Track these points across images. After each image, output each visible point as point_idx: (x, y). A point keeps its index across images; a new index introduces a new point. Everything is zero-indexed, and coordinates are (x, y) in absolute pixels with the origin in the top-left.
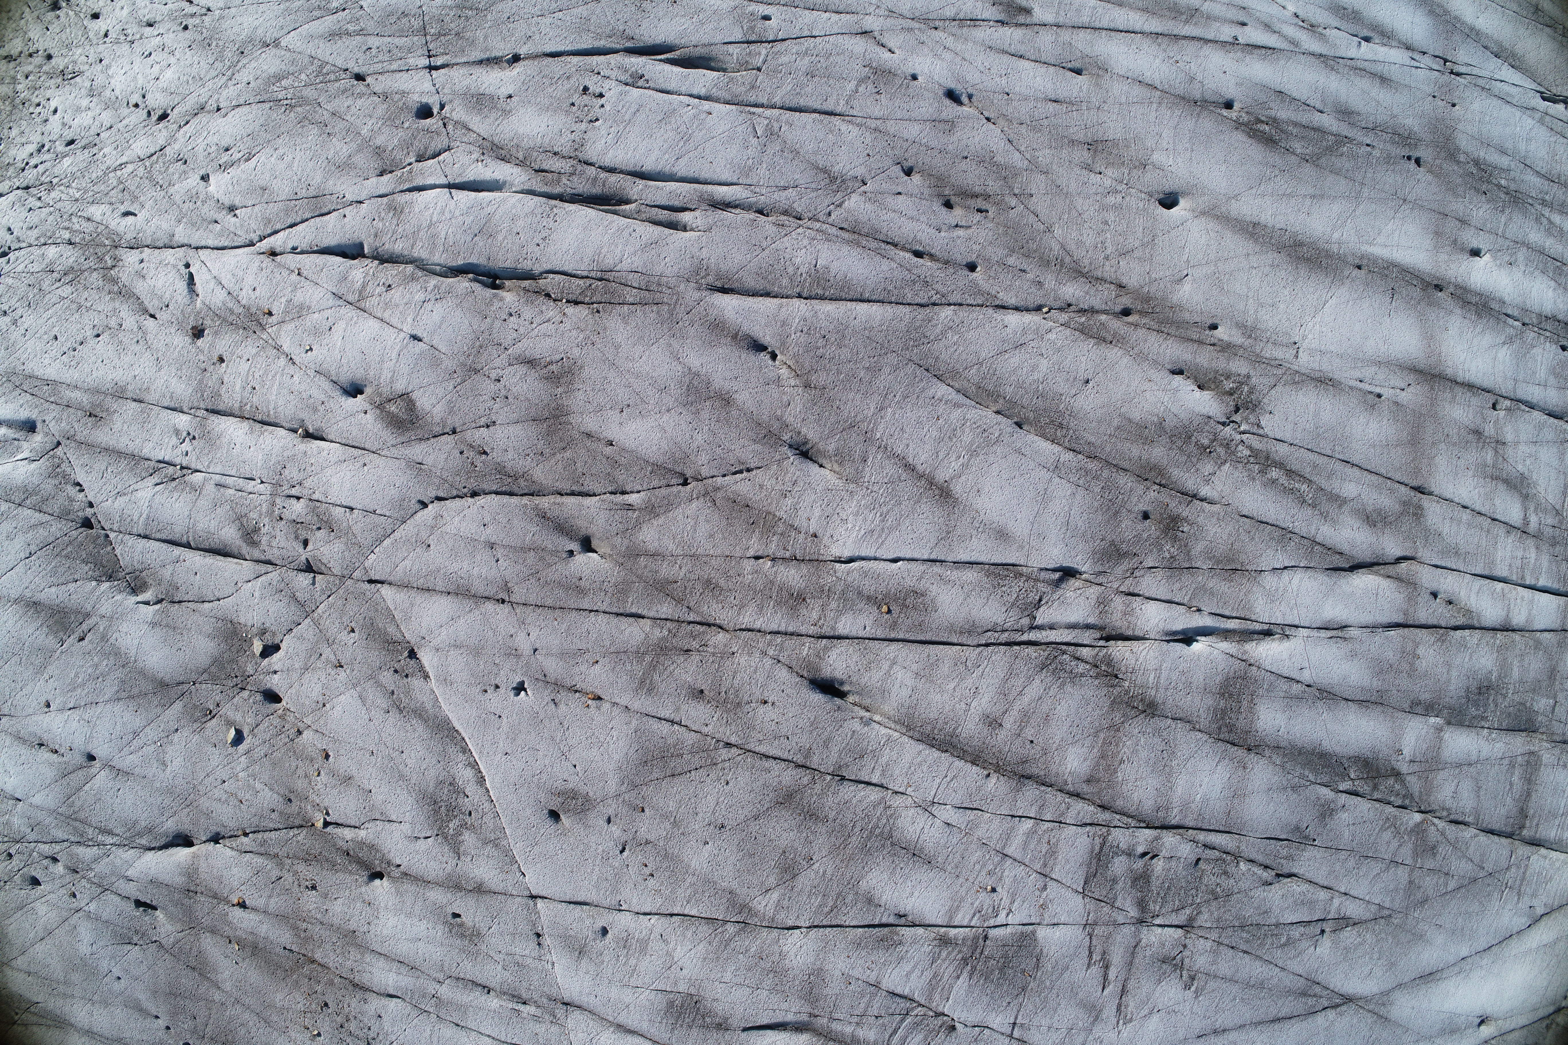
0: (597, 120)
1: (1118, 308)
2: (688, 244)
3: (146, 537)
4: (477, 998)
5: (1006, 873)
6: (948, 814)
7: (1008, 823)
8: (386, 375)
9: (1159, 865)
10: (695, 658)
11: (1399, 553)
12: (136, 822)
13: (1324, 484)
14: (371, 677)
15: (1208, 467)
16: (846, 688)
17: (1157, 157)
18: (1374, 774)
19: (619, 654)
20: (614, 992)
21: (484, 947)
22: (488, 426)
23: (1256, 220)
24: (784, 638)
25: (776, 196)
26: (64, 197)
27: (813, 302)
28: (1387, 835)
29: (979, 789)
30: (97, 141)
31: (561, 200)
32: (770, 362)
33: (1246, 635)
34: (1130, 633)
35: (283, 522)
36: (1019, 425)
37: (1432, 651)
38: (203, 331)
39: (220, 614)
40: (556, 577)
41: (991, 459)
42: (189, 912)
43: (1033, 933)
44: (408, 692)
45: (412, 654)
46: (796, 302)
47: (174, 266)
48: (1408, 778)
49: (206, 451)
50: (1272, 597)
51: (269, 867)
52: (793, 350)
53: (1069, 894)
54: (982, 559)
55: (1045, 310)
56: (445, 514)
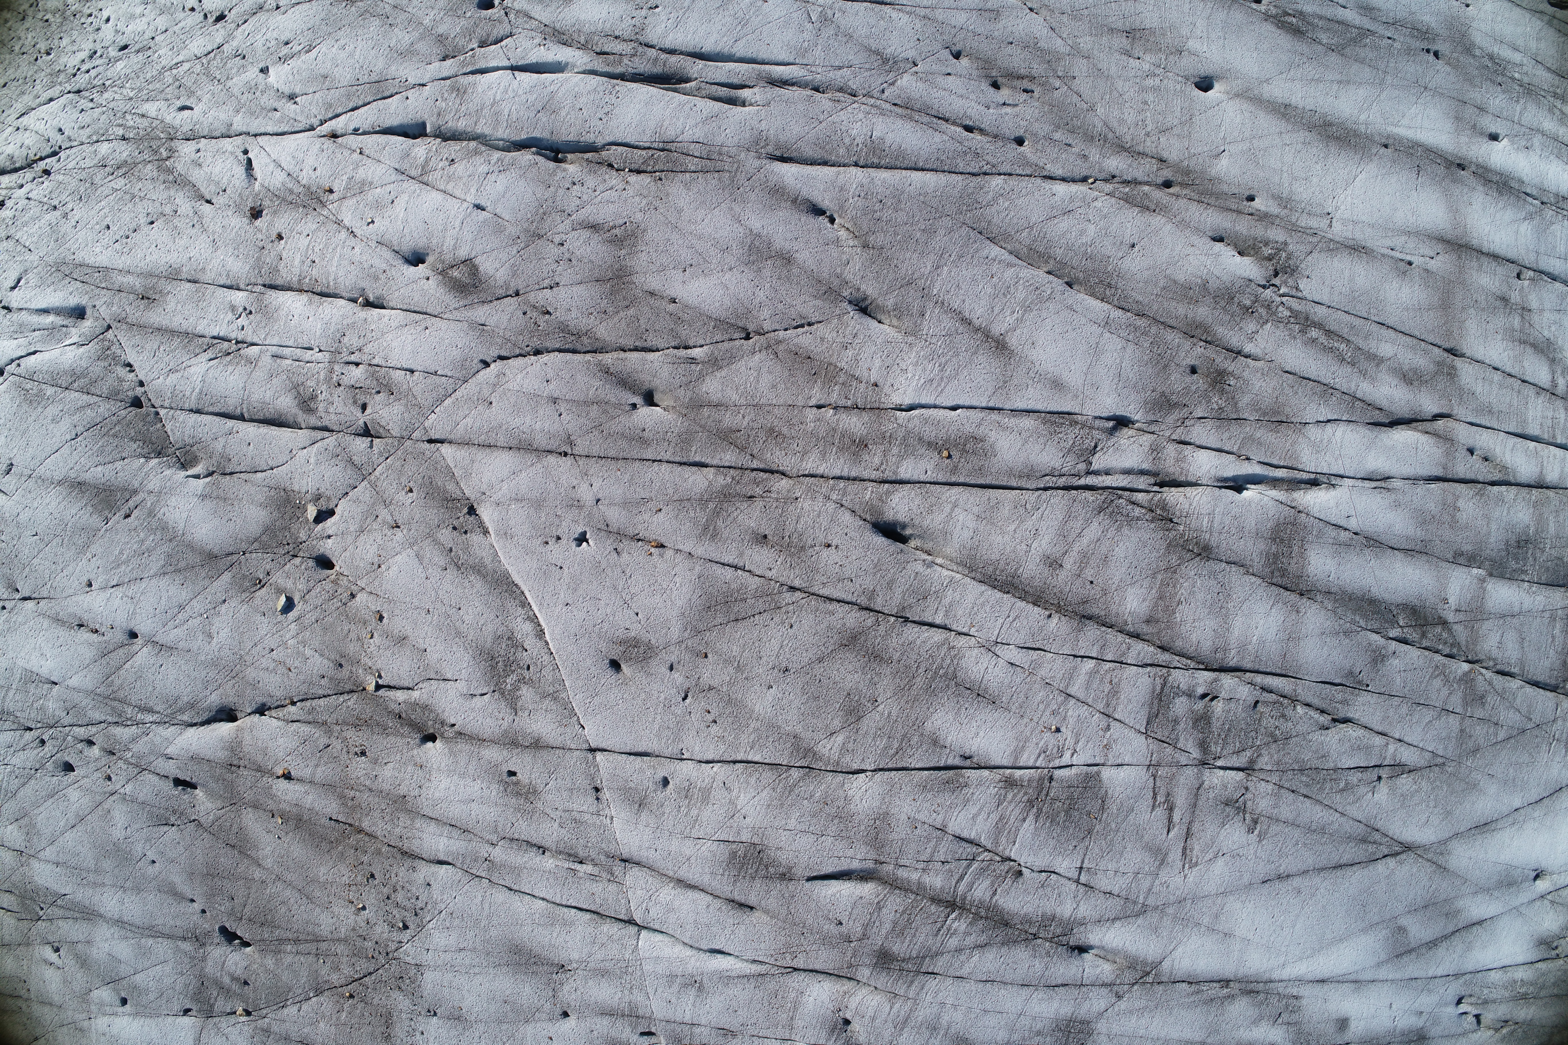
0: (657, 7)
1: (1160, 180)
2: (748, 117)
3: (198, 412)
4: (533, 859)
5: (1070, 713)
6: (1012, 654)
7: (1071, 662)
8: (449, 242)
9: (1218, 707)
10: (759, 504)
11: (1436, 410)
12: (178, 698)
13: (1361, 344)
14: (429, 535)
15: (1251, 326)
16: (908, 532)
17: (1192, 44)
18: (1422, 622)
19: (683, 502)
20: (675, 845)
21: (539, 805)
22: (551, 288)
23: (1287, 102)
24: (847, 483)
25: (831, 74)
26: (117, 97)
27: (869, 170)
28: (1437, 683)
29: (1041, 629)
30: (152, 44)
31: (622, 80)
32: (829, 225)
33: (1294, 484)
34: (1183, 478)
35: (342, 388)
36: (1070, 285)
37: (1471, 504)
38: (261, 212)
39: (272, 483)
40: (619, 428)
41: (1044, 314)
42: (230, 787)
43: (1098, 774)
44: (467, 548)
45: (472, 511)
46: (853, 170)
47: (232, 153)
48: (1455, 627)
49: (263, 324)
50: (1317, 447)
51: (316, 735)
52: (851, 213)
53: (1132, 734)
54: (1039, 407)
55: (1090, 181)
56: (508, 372)
